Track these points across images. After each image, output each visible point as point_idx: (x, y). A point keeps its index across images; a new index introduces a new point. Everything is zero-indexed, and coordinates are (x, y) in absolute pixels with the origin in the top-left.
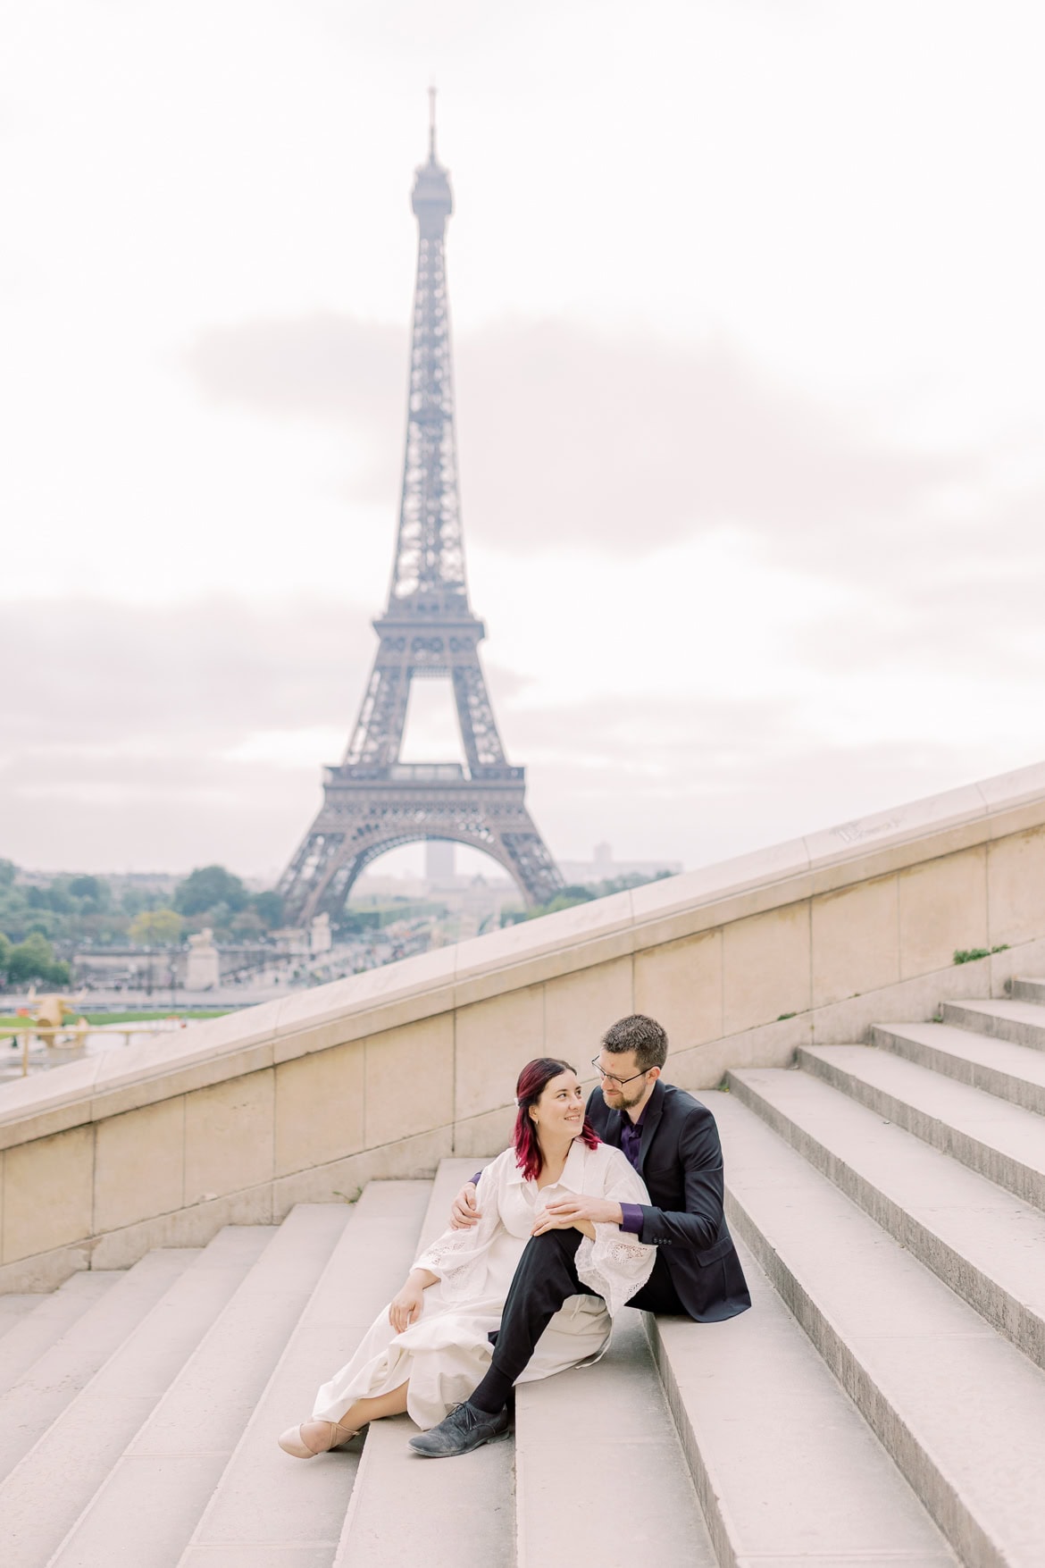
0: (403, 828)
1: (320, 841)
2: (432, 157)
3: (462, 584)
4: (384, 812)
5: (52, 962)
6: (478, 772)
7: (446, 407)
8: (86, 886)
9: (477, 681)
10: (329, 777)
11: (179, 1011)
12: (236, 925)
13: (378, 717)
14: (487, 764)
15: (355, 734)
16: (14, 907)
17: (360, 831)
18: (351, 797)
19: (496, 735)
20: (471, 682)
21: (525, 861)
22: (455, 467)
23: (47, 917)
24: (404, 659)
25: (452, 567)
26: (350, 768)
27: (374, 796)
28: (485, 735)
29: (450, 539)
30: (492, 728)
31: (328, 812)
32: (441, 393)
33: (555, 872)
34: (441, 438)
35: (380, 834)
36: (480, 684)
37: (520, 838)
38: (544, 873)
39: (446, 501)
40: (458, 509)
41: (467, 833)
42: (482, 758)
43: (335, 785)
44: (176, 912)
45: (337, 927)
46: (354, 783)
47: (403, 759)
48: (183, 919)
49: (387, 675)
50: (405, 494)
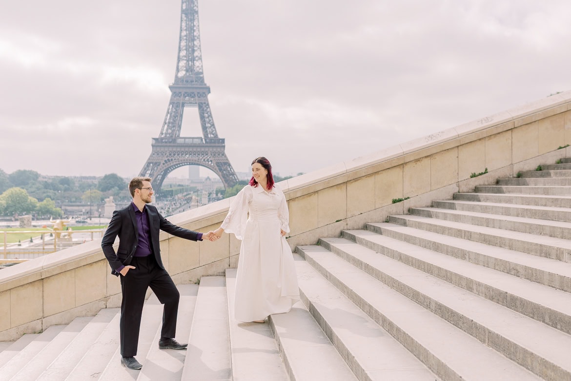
0: (181, 161)
1: (151, 165)
3: (202, 73)
4: (174, 155)
5: (54, 209)
6: (208, 141)
7: (195, 8)
8: (65, 181)
9: (208, 108)
10: (154, 141)
12: (121, 195)
13: (171, 121)
14: (211, 137)
15: (163, 126)
16: (38, 189)
17: (165, 161)
18: (162, 149)
19: (214, 128)
20: (205, 108)
21: (224, 172)
22: (199, 31)
23: (51, 192)
24: (181, 99)
25: (198, 67)
26: (162, 139)
27: (170, 149)
28: (210, 127)
29: (197, 56)
30: (213, 125)
31: (154, 154)
32: (194, 3)
33: (235, 176)
34: (194, 20)
35: (173, 163)
36: (209, 109)
37: (223, 164)
38: (231, 176)
39: (195, 43)
40: (200, 46)
41: (204, 162)
42: (209, 136)
43: (156, 145)
44: (99, 190)
45: (158, 195)
46: (163, 144)
47: (181, 136)
48: (101, 193)
49: (175, 105)
50: (181, 40)
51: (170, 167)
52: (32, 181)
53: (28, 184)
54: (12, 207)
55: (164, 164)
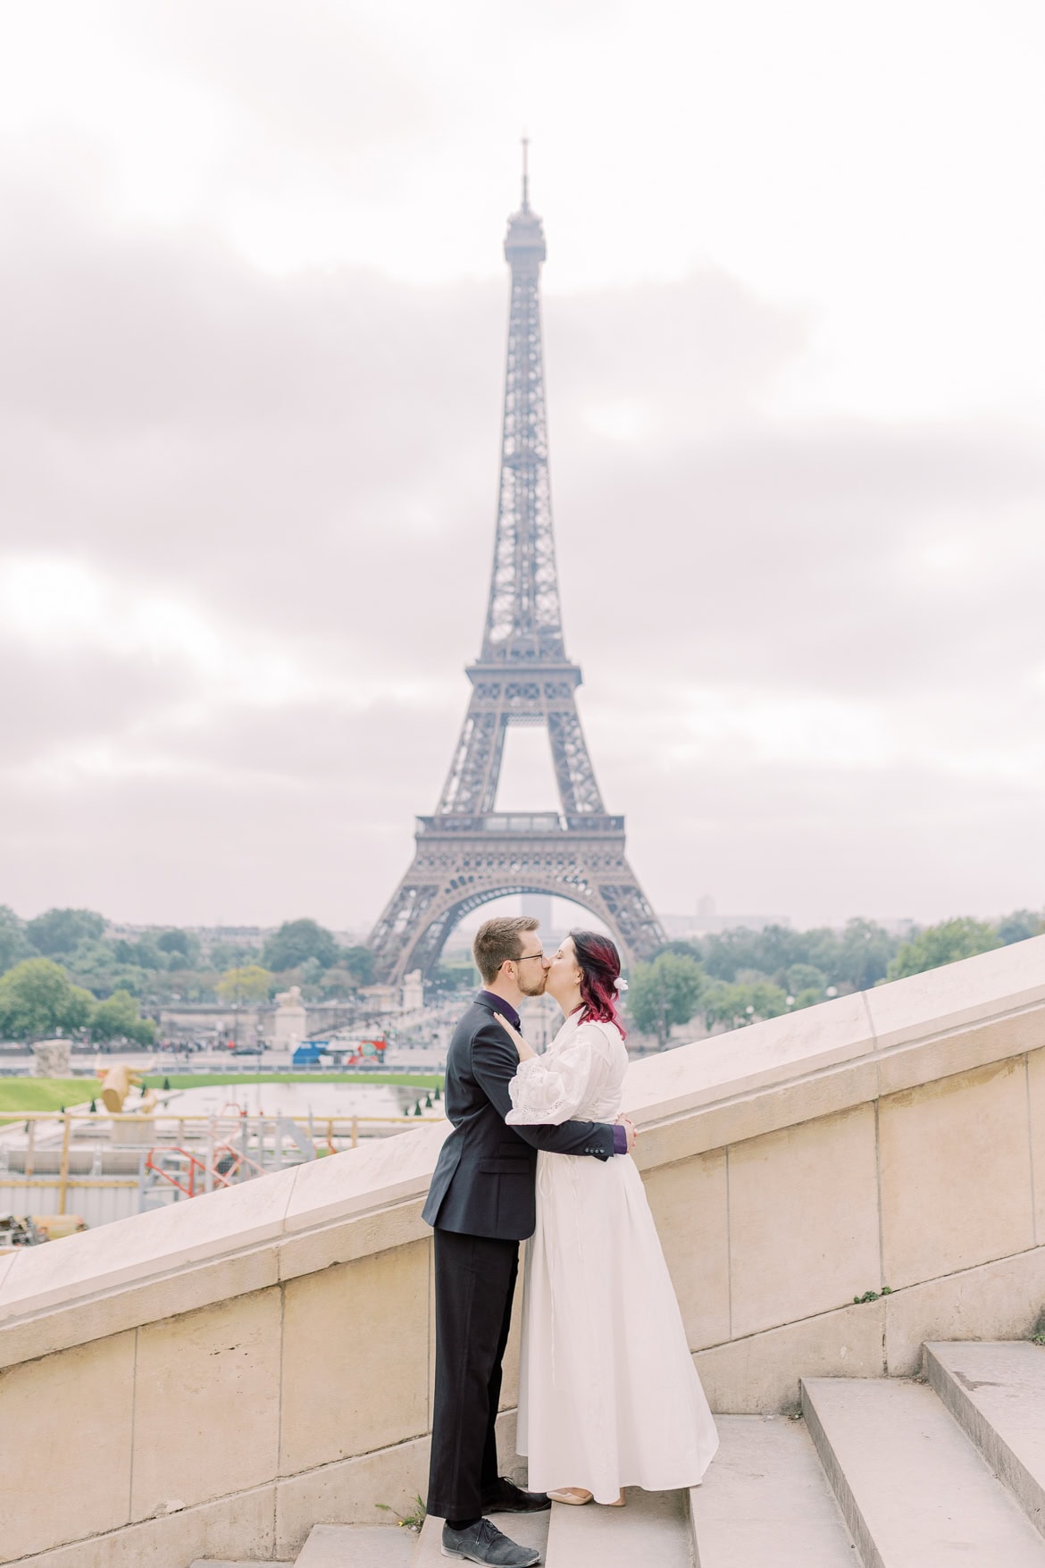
0: (498, 881)
1: (413, 893)
2: (525, 205)
3: (558, 629)
4: (479, 864)
5: (138, 1020)
6: (575, 822)
7: (540, 450)
8: (175, 941)
9: (574, 727)
10: (422, 827)
11: (264, 1073)
12: (325, 981)
13: (471, 766)
14: (584, 812)
15: (448, 783)
16: (102, 963)
17: (453, 883)
18: (444, 848)
19: (594, 783)
20: (568, 729)
21: (624, 915)
22: (550, 512)
23: (134, 973)
24: (499, 705)
25: (548, 611)
26: (444, 819)
27: (468, 848)
28: (582, 783)
29: (544, 583)
30: (590, 776)
31: (420, 863)
32: (535, 437)
33: (656, 926)
34: (535, 482)
35: (474, 887)
36: (577, 732)
37: (620, 891)
38: (645, 927)
39: (540, 545)
40: (553, 553)
41: (564, 886)
42: (579, 808)
43: (427, 836)
44: (264, 967)
45: (429, 984)
46: (450, 834)
47: (499, 808)
48: (271, 976)
49: (481, 723)
50: (498, 539)
51: (465, 901)
52: (86, 939)
53: (75, 947)
54: (24, 1014)
55: (448, 891)
